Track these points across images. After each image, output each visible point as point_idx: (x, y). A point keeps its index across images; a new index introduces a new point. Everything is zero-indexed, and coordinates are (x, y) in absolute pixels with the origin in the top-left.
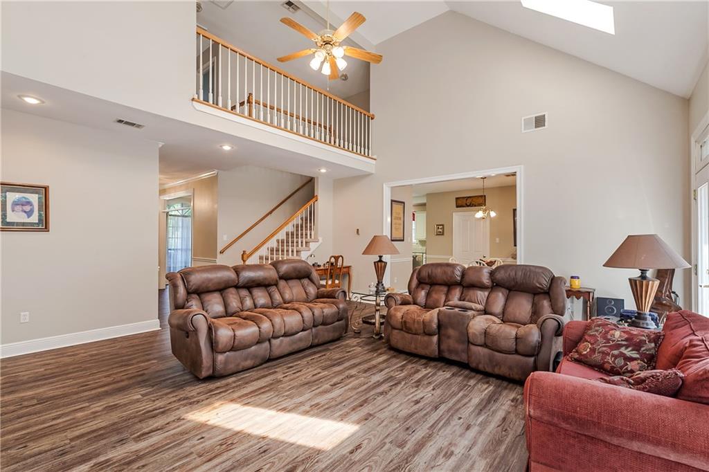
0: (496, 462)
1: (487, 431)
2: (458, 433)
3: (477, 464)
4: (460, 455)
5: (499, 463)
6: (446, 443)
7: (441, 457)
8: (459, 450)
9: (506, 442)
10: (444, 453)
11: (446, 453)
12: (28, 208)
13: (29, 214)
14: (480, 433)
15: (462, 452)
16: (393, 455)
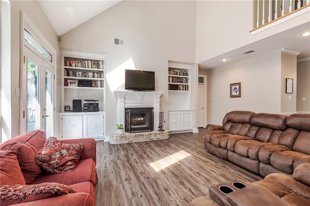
0: (111, 188)
1: (125, 198)
2: (133, 189)
3: (116, 183)
4: (124, 182)
5: (110, 188)
6: (132, 182)
7: (128, 178)
8: (126, 183)
9: (114, 199)
10: (128, 179)
11: (128, 180)
12: (236, 90)
13: (236, 92)
14: (127, 196)
15: (124, 183)
16: (138, 170)
